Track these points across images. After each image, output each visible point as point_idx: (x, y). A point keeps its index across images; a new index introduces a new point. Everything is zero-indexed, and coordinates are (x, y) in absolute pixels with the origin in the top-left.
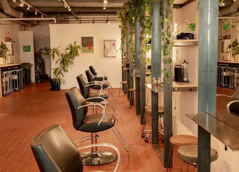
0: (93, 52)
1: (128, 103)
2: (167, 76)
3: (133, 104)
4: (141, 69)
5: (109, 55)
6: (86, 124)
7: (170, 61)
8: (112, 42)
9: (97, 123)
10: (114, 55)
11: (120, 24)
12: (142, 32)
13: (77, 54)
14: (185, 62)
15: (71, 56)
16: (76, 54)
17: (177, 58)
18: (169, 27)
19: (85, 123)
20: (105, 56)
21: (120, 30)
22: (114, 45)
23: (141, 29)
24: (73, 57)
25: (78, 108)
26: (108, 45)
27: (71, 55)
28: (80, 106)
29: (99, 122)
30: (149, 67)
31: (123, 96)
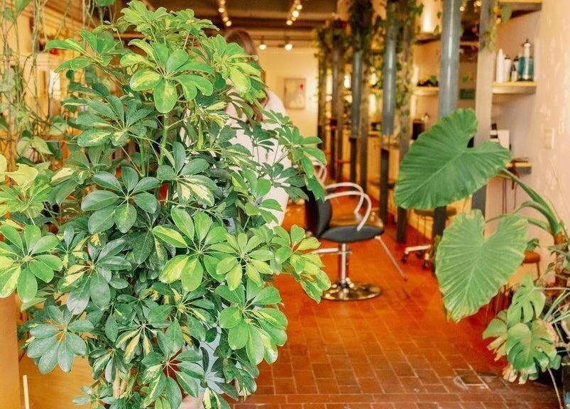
2: (404, 130)
5: (293, 104)
7: (408, 112)
8: (300, 83)
11: (316, 51)
12: (366, 73)
14: (426, 114)
17: (416, 111)
18: (408, 72)
21: (315, 62)
22: (302, 86)
23: (364, 68)
26: (292, 87)
30: (374, 125)
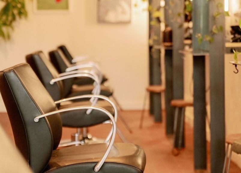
0: (67, 7)
1: (168, 144)
3: (183, 145)
4: (212, 32)
6: (59, 167)
9: (93, 165)
10: (125, 18)
13: (22, 12)
15: (7, 19)
16: (20, 13)
19: (55, 164)
20: (101, 20)
24: (11, 22)
25: (36, 120)
27: (7, 16)
28: (42, 114)
29: (97, 163)
31: (151, 128)
